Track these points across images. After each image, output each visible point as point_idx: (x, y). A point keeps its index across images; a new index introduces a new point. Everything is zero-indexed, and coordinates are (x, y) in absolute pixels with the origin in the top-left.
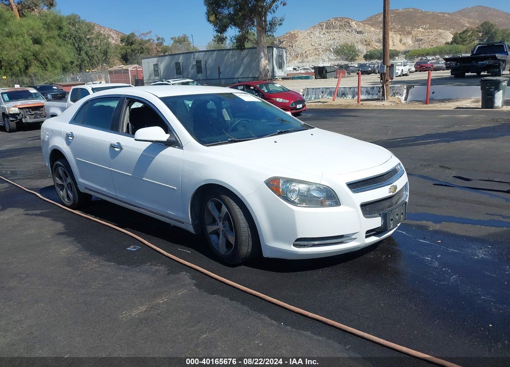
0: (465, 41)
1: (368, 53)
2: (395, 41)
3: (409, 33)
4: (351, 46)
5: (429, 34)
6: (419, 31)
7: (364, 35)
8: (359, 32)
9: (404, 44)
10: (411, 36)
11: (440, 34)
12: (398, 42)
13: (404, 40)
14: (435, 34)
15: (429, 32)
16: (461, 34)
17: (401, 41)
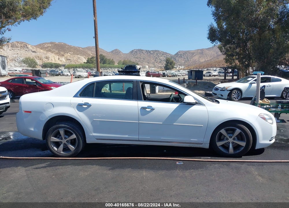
0: (93, 62)
1: (44, 64)
2: (56, 59)
3: (63, 55)
4: (32, 59)
5: (73, 57)
6: (68, 55)
7: (37, 53)
8: (33, 52)
9: (61, 61)
10: (64, 57)
11: (79, 58)
12: (57, 59)
13: (61, 59)
14: (77, 57)
15: (73, 56)
16: (90, 59)
17: (59, 59)
